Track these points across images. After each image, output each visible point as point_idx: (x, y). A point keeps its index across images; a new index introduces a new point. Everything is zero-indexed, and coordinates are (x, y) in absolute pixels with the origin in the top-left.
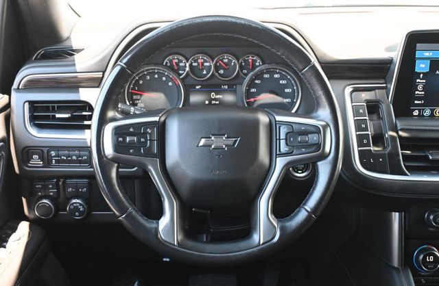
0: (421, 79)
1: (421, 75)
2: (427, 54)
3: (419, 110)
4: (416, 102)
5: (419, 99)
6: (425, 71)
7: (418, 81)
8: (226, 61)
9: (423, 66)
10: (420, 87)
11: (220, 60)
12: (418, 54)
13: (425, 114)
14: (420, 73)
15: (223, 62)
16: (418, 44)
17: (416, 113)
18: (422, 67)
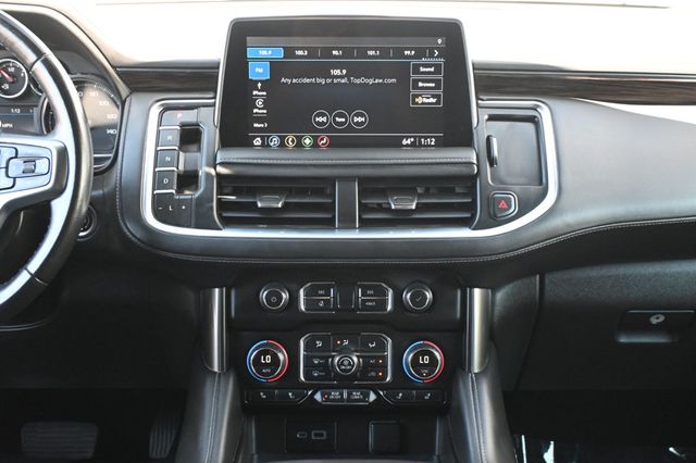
0: (259, 91)
1: (259, 85)
2: (264, 53)
3: (262, 138)
4: (256, 125)
5: (260, 120)
6: (264, 79)
7: (255, 93)
8: (12, 70)
9: (261, 70)
10: (259, 103)
11: (3, 69)
12: (250, 53)
13: (272, 144)
14: (257, 82)
15: (7, 73)
16: (248, 38)
17: (258, 141)
18: (258, 72)
